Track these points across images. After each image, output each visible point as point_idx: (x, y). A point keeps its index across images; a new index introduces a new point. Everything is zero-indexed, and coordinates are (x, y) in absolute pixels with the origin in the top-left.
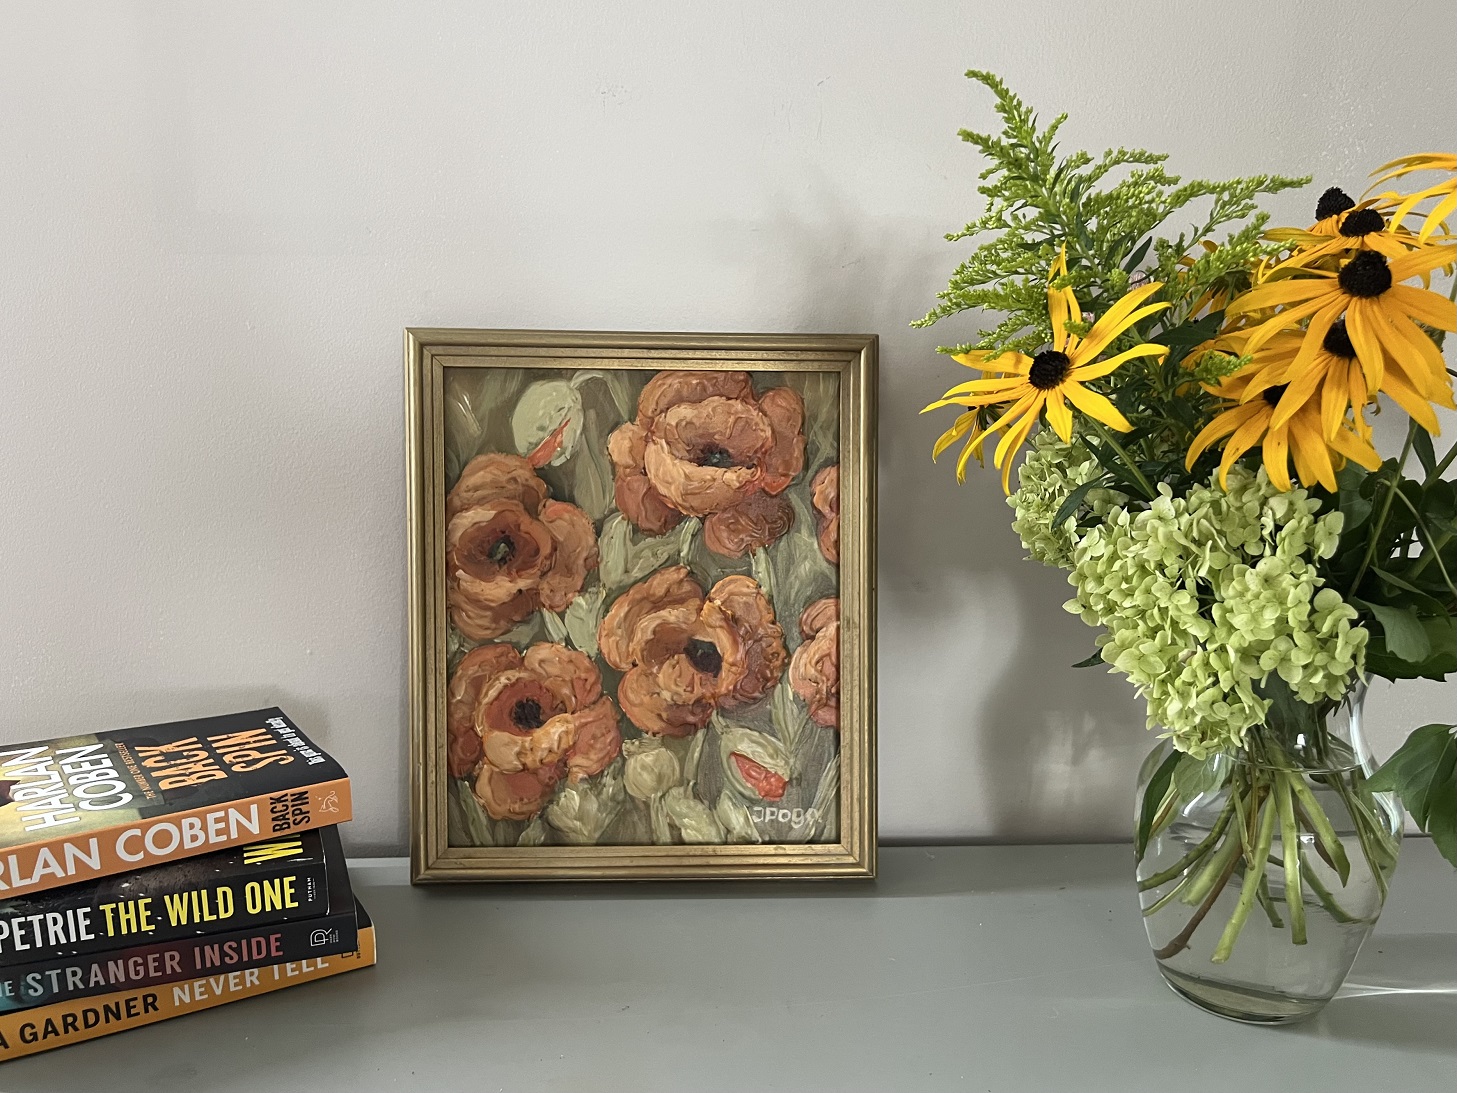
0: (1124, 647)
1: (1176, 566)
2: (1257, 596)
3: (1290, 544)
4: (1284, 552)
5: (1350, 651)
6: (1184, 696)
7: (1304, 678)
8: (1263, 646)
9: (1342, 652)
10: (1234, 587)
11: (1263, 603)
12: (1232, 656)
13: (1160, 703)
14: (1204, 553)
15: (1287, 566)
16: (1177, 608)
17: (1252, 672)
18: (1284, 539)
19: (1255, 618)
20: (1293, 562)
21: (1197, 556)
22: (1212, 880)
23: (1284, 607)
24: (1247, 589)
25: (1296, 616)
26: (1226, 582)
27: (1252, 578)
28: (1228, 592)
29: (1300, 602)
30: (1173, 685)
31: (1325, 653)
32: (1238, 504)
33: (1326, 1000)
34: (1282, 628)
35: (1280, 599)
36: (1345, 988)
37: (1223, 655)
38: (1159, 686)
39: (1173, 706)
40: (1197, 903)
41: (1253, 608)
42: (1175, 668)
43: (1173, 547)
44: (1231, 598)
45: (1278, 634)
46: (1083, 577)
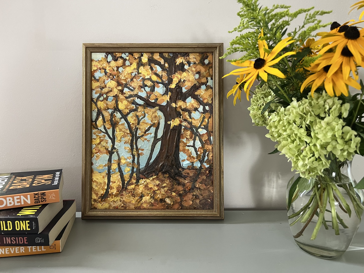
0: (284, 146)
1: (299, 121)
2: (325, 129)
3: (334, 113)
4: (332, 115)
5: (355, 145)
6: (303, 160)
7: (341, 153)
8: (328, 144)
9: (353, 145)
10: (318, 127)
11: (327, 131)
12: (319, 147)
13: (296, 163)
14: (307, 117)
15: (334, 120)
16: (301, 134)
17: (324, 152)
18: (332, 112)
19: (325, 135)
20: (335, 119)
21: (305, 118)
22: (309, 216)
23: (334, 131)
24: (322, 127)
25: (338, 134)
26: (315, 125)
27: (323, 123)
28: (316, 128)
29: (339, 129)
30: (300, 157)
31: (347, 146)
32: (317, 102)
33: (344, 251)
34: (334, 138)
35: (333, 129)
36: (350, 248)
37: (315, 147)
38: (296, 157)
39: (300, 163)
40: (305, 222)
41: (324, 132)
42: (300, 152)
43: (298, 116)
44: (317, 130)
45: (332, 140)
46: (271, 127)
